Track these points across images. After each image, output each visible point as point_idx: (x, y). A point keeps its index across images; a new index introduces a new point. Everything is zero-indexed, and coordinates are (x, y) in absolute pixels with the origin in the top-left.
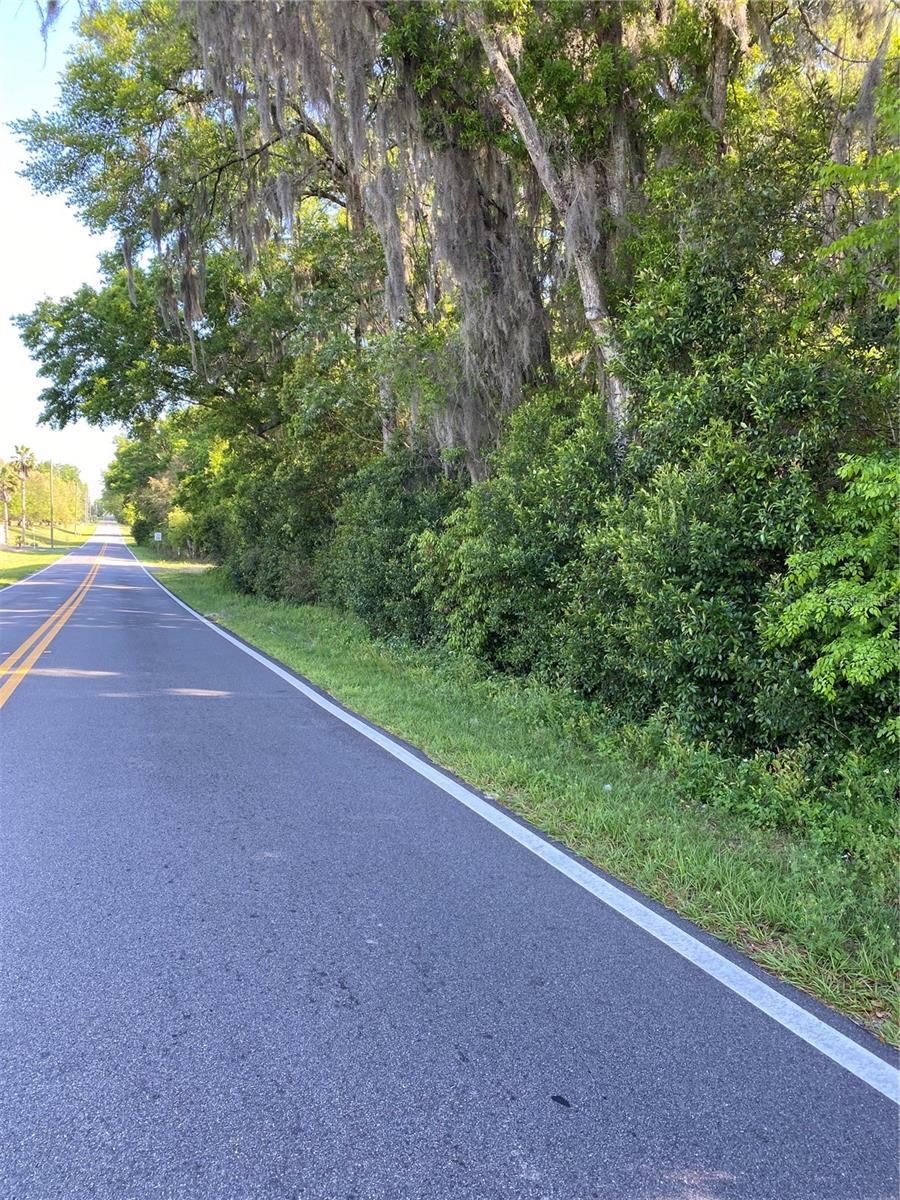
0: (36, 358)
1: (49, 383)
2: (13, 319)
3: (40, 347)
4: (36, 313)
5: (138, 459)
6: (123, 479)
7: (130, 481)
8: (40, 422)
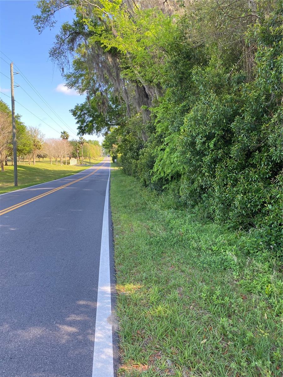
0: (76, 119)
1: (78, 125)
2: (70, 111)
3: (77, 116)
4: (75, 108)
5: (111, 139)
6: (107, 145)
7: (109, 145)
8: (77, 135)
